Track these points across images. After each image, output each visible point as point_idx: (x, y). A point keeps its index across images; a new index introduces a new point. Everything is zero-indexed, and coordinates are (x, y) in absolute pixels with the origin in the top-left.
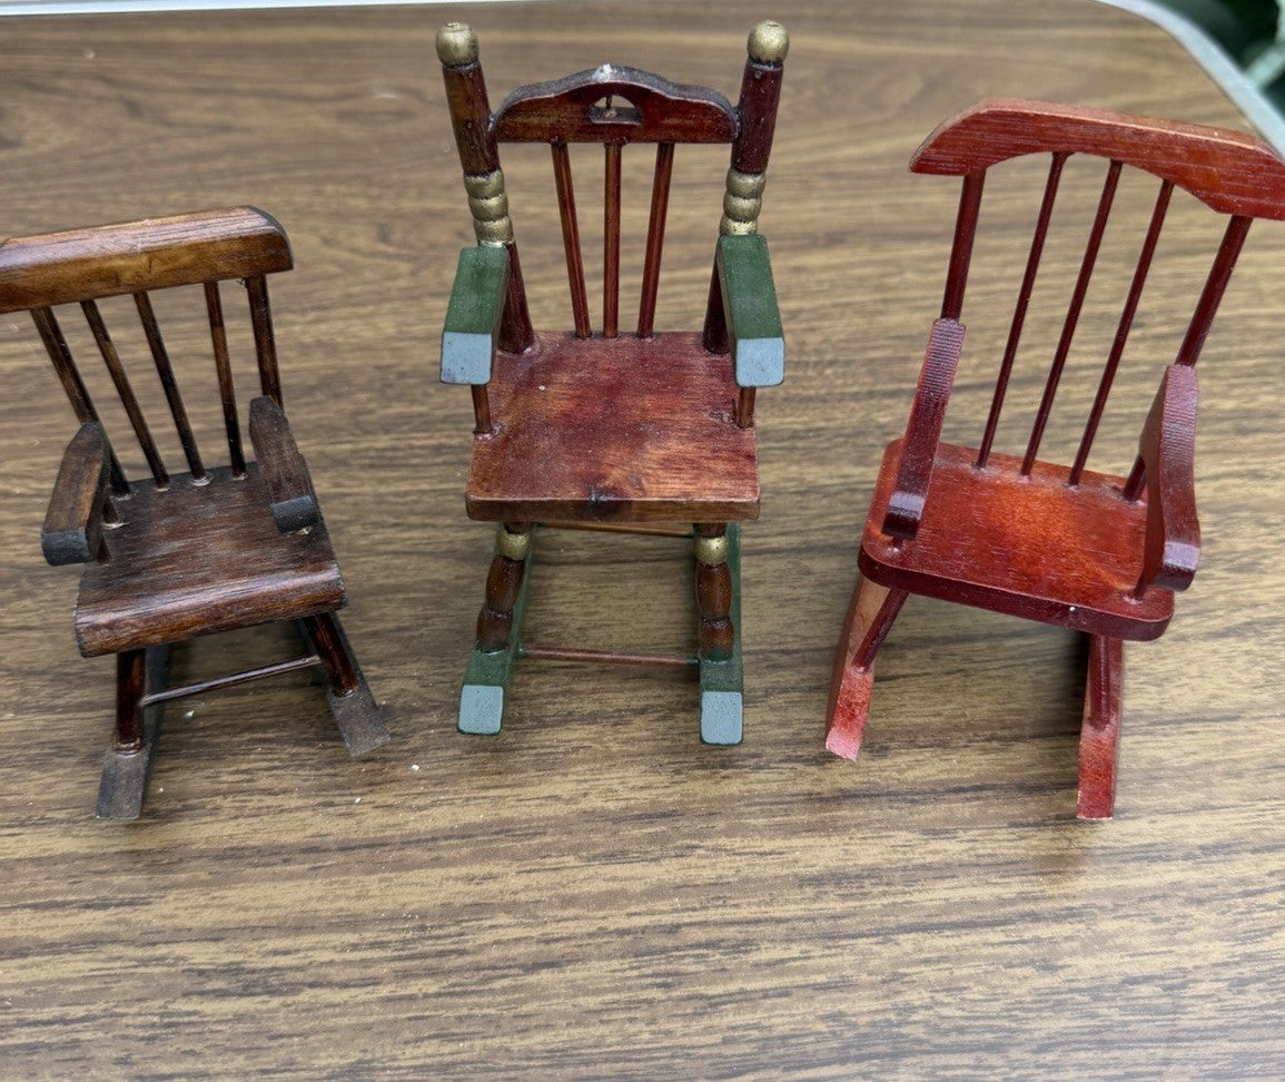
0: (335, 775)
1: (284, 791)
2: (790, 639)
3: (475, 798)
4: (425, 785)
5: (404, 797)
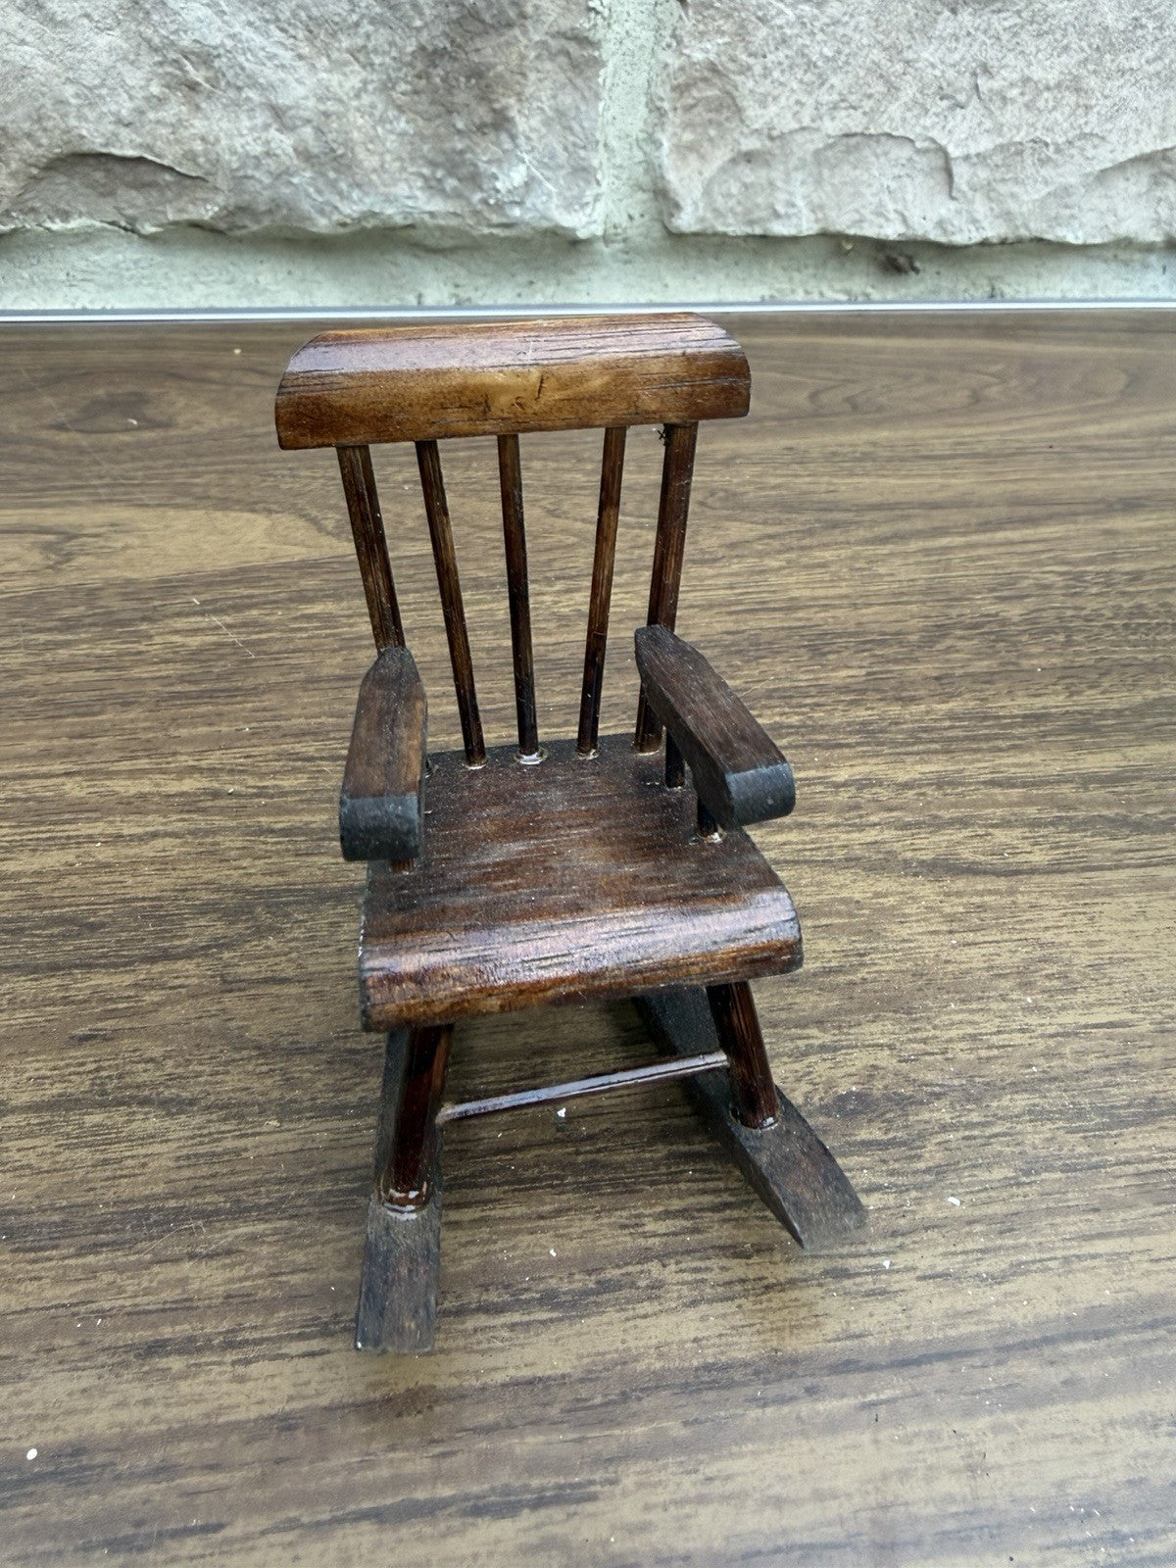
4: (985, 1235)
5: (960, 1258)
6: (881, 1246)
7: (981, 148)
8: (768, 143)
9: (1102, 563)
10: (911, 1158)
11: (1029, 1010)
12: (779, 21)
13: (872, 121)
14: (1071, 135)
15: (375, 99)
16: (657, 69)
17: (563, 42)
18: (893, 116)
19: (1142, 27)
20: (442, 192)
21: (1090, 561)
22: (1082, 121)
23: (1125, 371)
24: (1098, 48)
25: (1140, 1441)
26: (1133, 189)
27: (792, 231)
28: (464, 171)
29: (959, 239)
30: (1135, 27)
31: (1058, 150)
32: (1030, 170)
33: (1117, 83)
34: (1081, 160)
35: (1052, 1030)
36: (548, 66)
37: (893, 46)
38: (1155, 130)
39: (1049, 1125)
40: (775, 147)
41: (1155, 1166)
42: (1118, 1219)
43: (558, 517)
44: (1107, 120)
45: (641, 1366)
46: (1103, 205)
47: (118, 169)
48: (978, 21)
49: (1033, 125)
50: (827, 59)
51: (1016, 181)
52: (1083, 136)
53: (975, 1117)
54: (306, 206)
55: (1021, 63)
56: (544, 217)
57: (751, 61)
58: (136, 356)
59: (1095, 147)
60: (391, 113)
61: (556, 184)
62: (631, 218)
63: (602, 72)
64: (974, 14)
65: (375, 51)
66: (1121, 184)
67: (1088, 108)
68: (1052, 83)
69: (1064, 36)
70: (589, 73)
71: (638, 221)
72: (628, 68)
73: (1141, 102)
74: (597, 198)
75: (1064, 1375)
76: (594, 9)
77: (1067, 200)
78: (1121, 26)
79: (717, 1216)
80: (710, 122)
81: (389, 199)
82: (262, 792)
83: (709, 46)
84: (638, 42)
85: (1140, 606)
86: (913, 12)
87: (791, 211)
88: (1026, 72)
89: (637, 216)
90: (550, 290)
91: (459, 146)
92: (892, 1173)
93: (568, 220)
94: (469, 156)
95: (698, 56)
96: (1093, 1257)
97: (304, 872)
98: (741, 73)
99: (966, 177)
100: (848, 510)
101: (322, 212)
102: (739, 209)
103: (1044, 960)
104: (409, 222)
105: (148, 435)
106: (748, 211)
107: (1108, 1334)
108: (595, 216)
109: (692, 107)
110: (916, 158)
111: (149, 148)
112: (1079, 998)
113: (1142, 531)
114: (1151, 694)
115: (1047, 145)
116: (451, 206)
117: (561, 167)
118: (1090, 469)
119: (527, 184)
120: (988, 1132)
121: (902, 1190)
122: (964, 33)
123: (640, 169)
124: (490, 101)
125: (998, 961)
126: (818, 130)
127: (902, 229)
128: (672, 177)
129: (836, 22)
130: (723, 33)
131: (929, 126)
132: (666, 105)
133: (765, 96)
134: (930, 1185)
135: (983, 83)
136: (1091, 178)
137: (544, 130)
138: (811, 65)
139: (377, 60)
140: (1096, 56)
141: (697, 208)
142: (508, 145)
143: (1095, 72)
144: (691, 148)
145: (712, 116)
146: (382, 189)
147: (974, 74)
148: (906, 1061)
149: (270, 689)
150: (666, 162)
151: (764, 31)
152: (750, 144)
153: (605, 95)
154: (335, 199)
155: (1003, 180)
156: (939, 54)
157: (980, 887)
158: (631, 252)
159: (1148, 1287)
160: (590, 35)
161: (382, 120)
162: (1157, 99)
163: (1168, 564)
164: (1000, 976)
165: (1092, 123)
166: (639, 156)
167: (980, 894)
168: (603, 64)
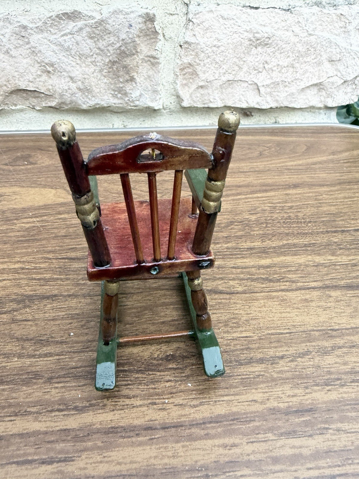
0: (155, 388)
1: (134, 397)
2: (333, 324)
3: (219, 401)
4: (195, 394)
5: (187, 400)
6: (167, 397)
7: (267, 83)
8: (207, 84)
9: (282, 203)
10: (181, 373)
11: (225, 332)
12: (207, 52)
13: (235, 77)
14: (292, 79)
15: (98, 74)
16: (176, 64)
17: (149, 58)
18: (241, 75)
19: (310, 50)
20: (117, 97)
21: (279, 203)
22: (295, 75)
23: (306, 145)
24: (298, 56)
25: (221, 451)
26: (313, 93)
27: (216, 106)
28: (123, 92)
29: (264, 107)
30: (308, 51)
32: (282, 89)
33: (304, 65)
34: (296, 86)
35: (230, 338)
36: (145, 64)
37: (240, 57)
38: (317, 77)
40: (209, 84)
41: (247, 376)
42: (232, 391)
44: (302, 75)
45: (95, 427)
46: (305, 97)
47: (29, 93)
48: (263, 50)
49: (281, 77)
50: (221, 61)
51: (278, 91)
52: (296, 79)
54: (80, 102)
55: (276, 61)
56: (145, 104)
57: (200, 62)
58: (31, 144)
59: (300, 82)
60: (102, 78)
61: (148, 95)
62: (171, 103)
63: (160, 66)
64: (262, 48)
65: (98, 62)
66: (309, 91)
67: (297, 72)
68: (285, 66)
69: (288, 53)
70: (156, 66)
71: (173, 104)
72: (168, 64)
73: (312, 70)
74: (160, 98)
75: (206, 432)
76: (157, 50)
77: (294, 96)
78: (304, 50)
79: (126, 387)
80: (190, 78)
81: (102, 100)
82: (35, 268)
83: (188, 58)
84: (170, 57)
85: (290, 216)
86: (244, 49)
87: (215, 101)
88: (278, 63)
89: (173, 102)
90: (149, 122)
91: (121, 86)
92: (175, 377)
93: (152, 104)
94: (124, 88)
95: (186, 61)
96: (223, 401)
97: (41, 290)
98: (197, 65)
99: (264, 91)
101: (84, 103)
102: (200, 100)
103: (234, 318)
104: (108, 106)
105: (29, 167)
106: (203, 101)
107: (220, 422)
108: (160, 103)
109: (185, 74)
110: (249, 86)
111: (38, 88)
112: (240, 329)
113: (296, 194)
114: (285, 242)
115: (286, 82)
116: (120, 101)
117: (150, 91)
118: (287, 175)
119: (140, 95)
121: (176, 381)
122: (259, 53)
123: (173, 90)
124: (129, 74)
125: (221, 318)
126: (220, 79)
127: (247, 105)
128: (181, 92)
129: (223, 52)
130: (192, 55)
131: (252, 77)
132: (178, 74)
133: (205, 71)
134: (184, 381)
135: (266, 65)
136: (299, 91)
137: (145, 81)
138: (217, 63)
139: (98, 64)
140: (297, 58)
141: (188, 101)
142: (135, 85)
143: (297, 62)
144: (186, 85)
145: (191, 76)
146: (100, 97)
147: (263, 64)
148: (188, 346)
149: (45, 239)
150: (179, 89)
151: (203, 54)
152: (202, 84)
153: (161, 71)
154: (88, 100)
155: (274, 91)
156: (253, 59)
157: (221, 297)
158: (171, 112)
159: (235, 409)
160: (156, 56)
161: (100, 79)
162: (316, 69)
163: (301, 204)
164: (220, 323)
165: (298, 76)
166: (172, 87)
167: (221, 299)
168: (160, 64)
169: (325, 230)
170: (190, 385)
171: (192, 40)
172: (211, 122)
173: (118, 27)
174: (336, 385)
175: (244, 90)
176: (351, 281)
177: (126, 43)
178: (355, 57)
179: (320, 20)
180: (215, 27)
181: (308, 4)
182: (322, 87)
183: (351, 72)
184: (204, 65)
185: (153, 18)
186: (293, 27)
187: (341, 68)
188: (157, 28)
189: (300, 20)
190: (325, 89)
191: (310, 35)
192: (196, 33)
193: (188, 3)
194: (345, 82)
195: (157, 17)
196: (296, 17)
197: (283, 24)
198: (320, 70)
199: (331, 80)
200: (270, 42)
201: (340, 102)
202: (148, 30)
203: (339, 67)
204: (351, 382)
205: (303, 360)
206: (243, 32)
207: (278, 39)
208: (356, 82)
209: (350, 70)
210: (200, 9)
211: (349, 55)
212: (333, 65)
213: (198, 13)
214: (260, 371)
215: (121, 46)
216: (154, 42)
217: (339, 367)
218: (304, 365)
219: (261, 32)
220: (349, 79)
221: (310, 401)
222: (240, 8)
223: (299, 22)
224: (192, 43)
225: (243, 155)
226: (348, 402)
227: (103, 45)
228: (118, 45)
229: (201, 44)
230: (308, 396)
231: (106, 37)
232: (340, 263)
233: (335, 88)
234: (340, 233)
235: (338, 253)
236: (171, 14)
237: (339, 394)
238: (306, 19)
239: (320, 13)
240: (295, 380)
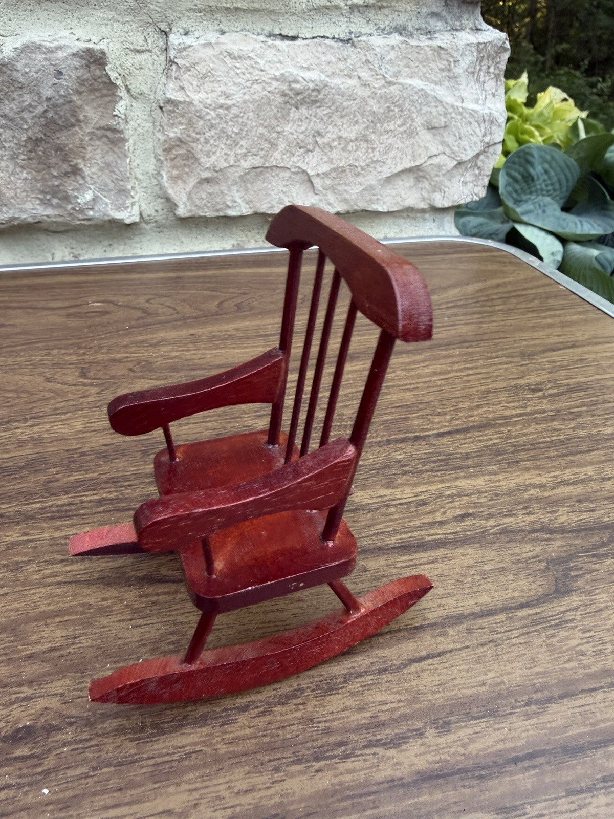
4: (52, 811)
7: (324, 171)
8: (216, 174)
10: (35, 766)
12: (208, 117)
13: (266, 160)
14: (368, 162)
15: (8, 163)
16: (156, 141)
17: (104, 131)
18: (276, 157)
19: (393, 111)
20: (51, 205)
22: (372, 155)
24: (372, 122)
26: (407, 185)
27: (239, 214)
28: (60, 195)
30: (389, 111)
31: (363, 169)
32: (352, 179)
33: (386, 137)
34: (375, 173)
36: (98, 143)
37: (269, 125)
38: (409, 157)
39: (123, 738)
40: (219, 175)
41: (167, 758)
43: (50, 382)
44: (384, 154)
46: (394, 193)
48: (310, 112)
49: (347, 158)
50: (236, 134)
51: (345, 184)
52: (374, 162)
53: (85, 736)
55: (336, 130)
56: (105, 215)
57: (198, 136)
59: (381, 167)
60: (18, 170)
61: (110, 198)
62: (157, 211)
63: (127, 144)
64: (308, 108)
65: (5, 141)
66: (400, 183)
67: (374, 149)
68: (353, 138)
69: (354, 117)
70: (120, 145)
71: (161, 212)
72: (142, 141)
73: (399, 145)
74: (133, 204)
76: (116, 115)
77: (373, 192)
78: (381, 110)
80: (185, 165)
81: (21, 211)
83: (176, 130)
84: (145, 129)
86: (275, 110)
87: (235, 204)
88: (339, 134)
89: (160, 210)
90: (121, 248)
91: (56, 183)
92: (20, 777)
93: (118, 215)
94: (61, 188)
95: (172, 135)
98: (194, 142)
99: (320, 184)
100: (205, 369)
102: (209, 205)
103: (172, 633)
104: (36, 221)
106: (214, 206)
108: (133, 213)
109: (175, 158)
110: (293, 176)
115: (356, 167)
116: (57, 212)
117: (112, 190)
119: (94, 199)
120: (88, 744)
121: (20, 786)
122: (304, 117)
123: (157, 188)
124: (69, 162)
125: (148, 636)
126: (239, 166)
128: (170, 192)
129: (237, 116)
130: (182, 124)
131: (297, 161)
132: (162, 158)
133: (209, 152)
134: (37, 782)
135: (318, 139)
136: (382, 182)
137: (100, 173)
138: (229, 137)
139: (7, 145)
140: (372, 125)
141: (186, 206)
142: (81, 182)
143: (373, 132)
145: (184, 162)
146: (17, 206)
147: (314, 136)
148: (65, 703)
150: (166, 185)
151: (201, 123)
152: (206, 174)
153: (130, 155)
155: (339, 184)
156: (294, 128)
158: (160, 228)
160: (117, 127)
161: (13, 173)
162: (407, 143)
163: (353, 390)
164: (144, 645)
165: (377, 156)
166: (155, 182)
167: (158, 595)
168: (127, 141)
169: (385, 439)
170: (46, 791)
171: (178, 96)
172: (235, 243)
173: (35, 76)
174: (335, 757)
175: (284, 183)
176: (410, 535)
177: (55, 106)
178: (472, 121)
179: (406, 58)
180: (219, 73)
181: (384, 30)
182: (421, 173)
183: (468, 148)
184: (207, 141)
185: (101, 58)
186: (360, 70)
187: (450, 140)
188: (113, 75)
189: (369, 57)
190: (428, 176)
191: (390, 83)
192: (186, 84)
193: (168, 30)
194: (460, 163)
195: (111, 56)
196: (362, 52)
197: (342, 65)
198: (413, 144)
199: (435, 161)
200: (320, 96)
201: (456, 197)
202: (95, 80)
203: (446, 139)
204: (365, 747)
205: (284, 709)
206: (270, 81)
207: (334, 91)
208: (479, 163)
209: (464, 143)
210: (188, 40)
211: (460, 117)
212: (435, 135)
213: (185, 49)
214: (195, 744)
215: (46, 111)
216: (110, 102)
217: (348, 717)
218: (282, 721)
219: (301, 80)
220: (465, 158)
221: (277, 799)
222: (262, 38)
223: (368, 61)
224: (180, 102)
225: (272, 303)
226: (348, 793)
227: (11, 109)
228: (40, 109)
229: (195, 103)
230: (277, 788)
231: (15, 95)
232: (398, 502)
233: (444, 175)
234: (410, 443)
235: (399, 481)
236: (138, 51)
237: (336, 776)
238: (379, 56)
239: (404, 45)
240: (259, 756)
